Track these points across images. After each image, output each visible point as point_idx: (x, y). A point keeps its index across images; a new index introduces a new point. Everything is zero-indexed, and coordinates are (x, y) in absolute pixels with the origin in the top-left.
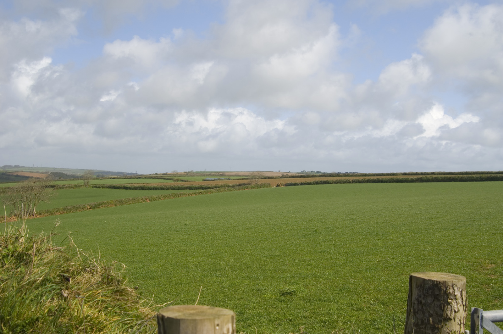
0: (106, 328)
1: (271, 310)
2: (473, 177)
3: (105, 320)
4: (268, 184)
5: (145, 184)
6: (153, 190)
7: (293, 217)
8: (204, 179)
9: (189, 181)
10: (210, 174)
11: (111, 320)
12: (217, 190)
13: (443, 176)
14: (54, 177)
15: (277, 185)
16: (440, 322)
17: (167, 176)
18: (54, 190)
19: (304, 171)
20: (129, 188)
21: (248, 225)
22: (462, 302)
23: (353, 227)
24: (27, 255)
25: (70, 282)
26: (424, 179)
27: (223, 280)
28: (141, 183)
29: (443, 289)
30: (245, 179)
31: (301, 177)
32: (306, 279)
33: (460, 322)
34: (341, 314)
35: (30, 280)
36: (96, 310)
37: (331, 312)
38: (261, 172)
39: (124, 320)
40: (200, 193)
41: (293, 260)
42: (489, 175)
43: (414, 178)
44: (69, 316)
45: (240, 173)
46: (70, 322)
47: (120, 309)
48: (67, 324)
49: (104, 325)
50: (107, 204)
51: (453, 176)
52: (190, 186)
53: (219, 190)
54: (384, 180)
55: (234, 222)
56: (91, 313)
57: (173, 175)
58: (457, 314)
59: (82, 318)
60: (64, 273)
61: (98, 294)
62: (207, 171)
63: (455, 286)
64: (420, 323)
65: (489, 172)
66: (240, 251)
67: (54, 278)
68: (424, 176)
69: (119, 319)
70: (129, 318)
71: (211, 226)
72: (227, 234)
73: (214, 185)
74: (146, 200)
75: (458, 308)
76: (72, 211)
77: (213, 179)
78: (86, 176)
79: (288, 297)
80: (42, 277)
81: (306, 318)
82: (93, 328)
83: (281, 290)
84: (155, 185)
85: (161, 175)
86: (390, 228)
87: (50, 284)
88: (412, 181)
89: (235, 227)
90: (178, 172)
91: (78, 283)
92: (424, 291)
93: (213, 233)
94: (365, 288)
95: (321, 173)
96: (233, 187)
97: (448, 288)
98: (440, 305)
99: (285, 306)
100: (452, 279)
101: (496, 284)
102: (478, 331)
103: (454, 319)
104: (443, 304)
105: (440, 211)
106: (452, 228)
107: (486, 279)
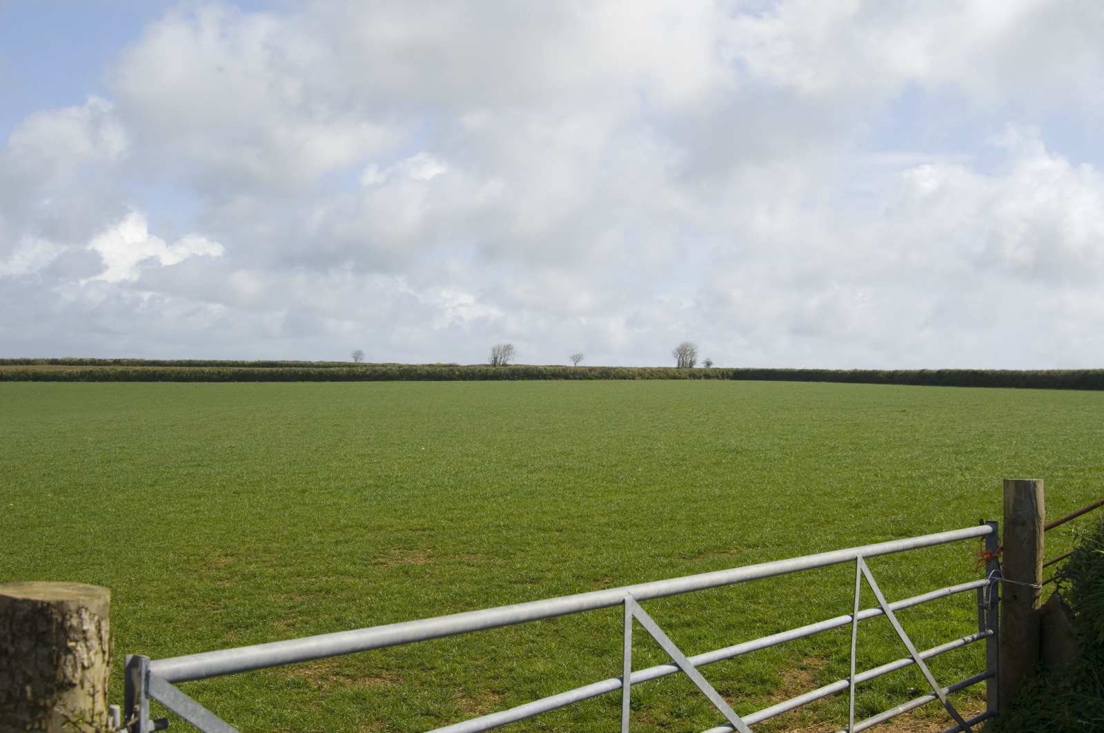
2: (203, 372)
13: (139, 368)
16: (50, 692)
22: (101, 644)
26: (97, 374)
29: (56, 619)
33: (94, 690)
42: (237, 369)
43: (75, 371)
51: (161, 369)
54: (5, 373)
58: (88, 673)
63: (83, 610)
65: (236, 362)
68: (97, 368)
75: (89, 659)
86: (9, 484)
88: (71, 378)
92: (14, 626)
97: (68, 617)
98: (50, 655)
100: (78, 595)
101: (232, 598)
102: (140, 707)
103: (82, 683)
104: (56, 652)
105: (126, 446)
106: (150, 482)
107: (212, 590)
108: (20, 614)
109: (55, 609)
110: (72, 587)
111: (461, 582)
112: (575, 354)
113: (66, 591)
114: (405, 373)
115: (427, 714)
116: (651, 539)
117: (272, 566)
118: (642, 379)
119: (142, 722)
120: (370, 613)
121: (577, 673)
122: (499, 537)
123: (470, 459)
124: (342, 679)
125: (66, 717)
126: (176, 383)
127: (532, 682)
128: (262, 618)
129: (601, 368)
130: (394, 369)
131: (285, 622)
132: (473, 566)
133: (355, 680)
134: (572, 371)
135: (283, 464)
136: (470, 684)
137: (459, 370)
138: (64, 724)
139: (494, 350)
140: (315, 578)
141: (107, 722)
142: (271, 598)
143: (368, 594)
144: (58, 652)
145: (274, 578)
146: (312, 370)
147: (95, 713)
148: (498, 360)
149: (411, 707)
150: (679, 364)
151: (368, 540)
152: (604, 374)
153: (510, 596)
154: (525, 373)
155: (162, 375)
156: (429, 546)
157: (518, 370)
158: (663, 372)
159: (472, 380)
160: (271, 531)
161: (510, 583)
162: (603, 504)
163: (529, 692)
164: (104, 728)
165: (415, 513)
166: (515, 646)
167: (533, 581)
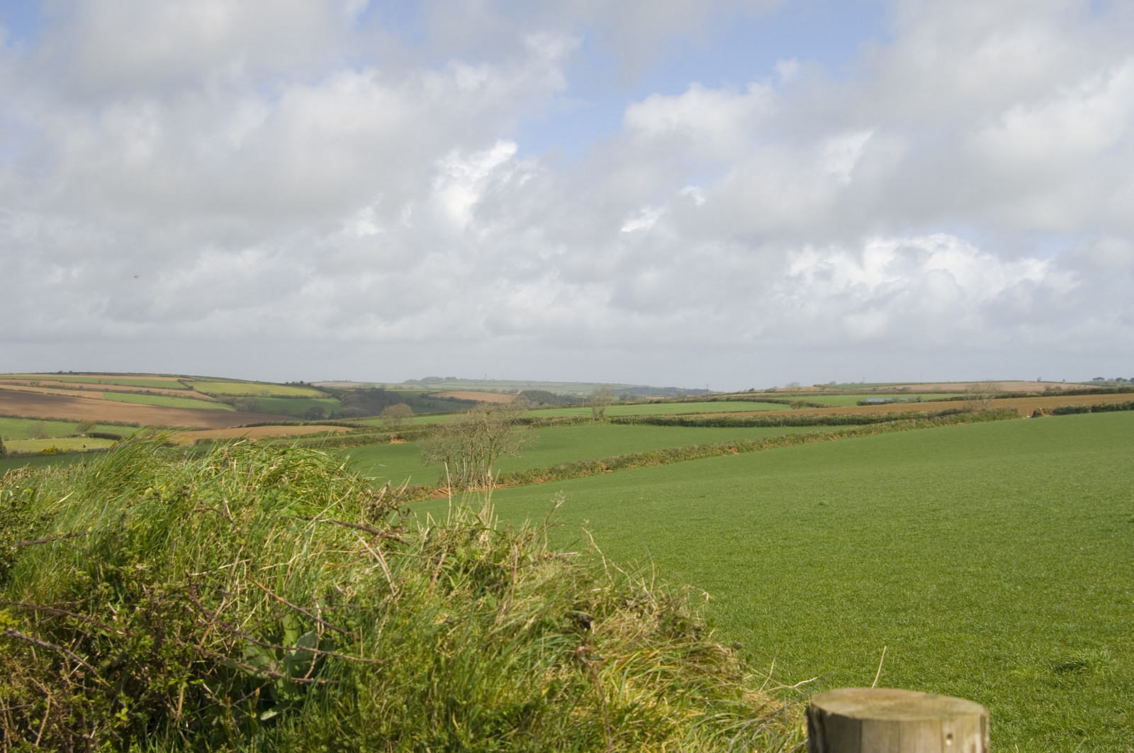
0: (673, 735)
1: (1030, 707)
3: (670, 717)
4: (1012, 410)
5: (726, 415)
6: (746, 426)
7: (1076, 486)
8: (862, 401)
9: (827, 407)
10: (874, 390)
11: (683, 716)
12: (893, 426)
14: (529, 401)
15: (1035, 412)
17: (775, 394)
18: (529, 428)
19: (1099, 379)
20: (693, 424)
21: (968, 506)
24: (497, 570)
25: (593, 630)
27: (914, 633)
28: (718, 413)
30: (957, 399)
31: (1094, 392)
32: (1115, 635)
35: (508, 624)
36: (649, 692)
38: (994, 382)
39: (711, 717)
40: (853, 432)
41: (1080, 589)
44: (593, 703)
45: (944, 385)
46: (596, 717)
47: (702, 691)
48: (590, 722)
49: (669, 727)
50: (643, 460)
52: (828, 417)
53: (897, 425)
55: (933, 498)
56: (642, 699)
57: (789, 394)
59: (620, 711)
60: (579, 610)
61: (654, 657)
62: (867, 381)
66: (952, 566)
67: (559, 620)
69: (701, 714)
70: (724, 714)
71: (881, 508)
72: (920, 527)
73: (884, 414)
74: (729, 451)
76: (569, 476)
77: (882, 400)
78: (597, 397)
80: (534, 617)
81: (1118, 728)
82: (646, 733)
83: (1054, 659)
84: (750, 417)
85: (764, 394)
87: (551, 632)
89: (938, 510)
90: (801, 385)
91: (610, 632)
93: (885, 524)
96: (930, 417)
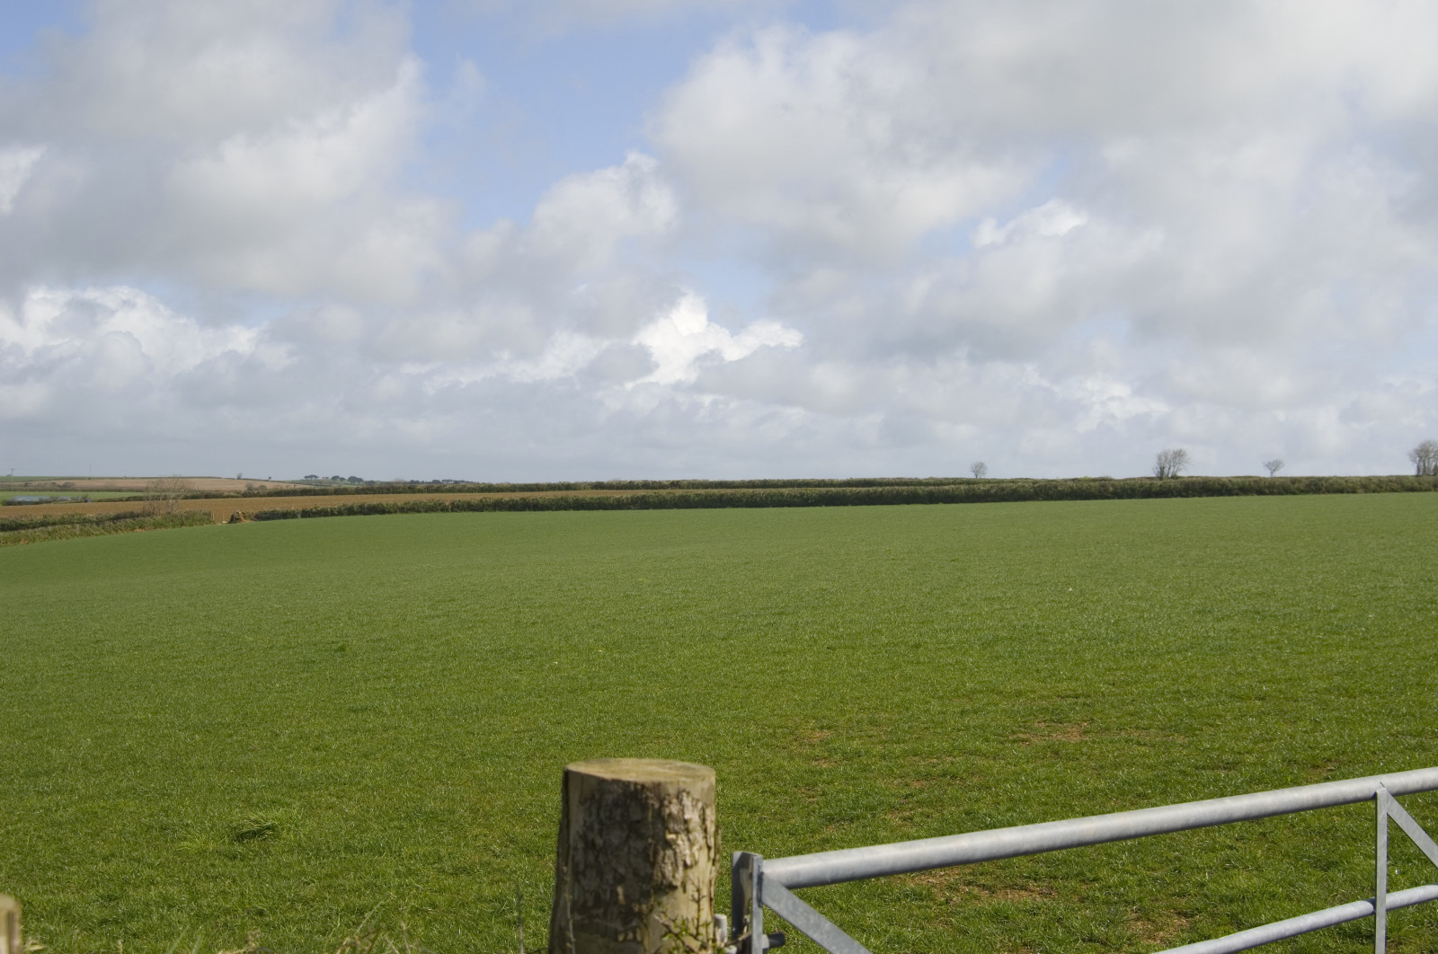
1: (201, 886)
2: (782, 495)
4: (204, 514)
7: (277, 609)
8: (9, 499)
10: (26, 485)
12: (49, 533)
13: (701, 491)
15: (233, 516)
16: (646, 895)
19: (311, 476)
21: (141, 636)
22: (706, 837)
23: (449, 637)
26: (651, 500)
27: (57, 804)
29: (653, 805)
30: (135, 499)
31: (305, 492)
32: (310, 789)
33: (699, 895)
34: (407, 886)
37: (378, 883)
38: (183, 478)
41: (272, 735)
42: (824, 490)
43: (624, 497)
45: (118, 480)
51: (729, 491)
53: (55, 531)
54: (541, 501)
55: (98, 626)
58: (690, 873)
62: (16, 474)
63: (684, 794)
64: (590, 904)
65: (823, 481)
66: (115, 713)
68: (650, 492)
71: (27, 640)
72: (76, 665)
73: (39, 518)
75: (692, 855)
77: (36, 499)
79: (255, 844)
81: (306, 902)
83: (234, 824)
86: (552, 638)
88: (620, 505)
89: (102, 641)
92: (602, 813)
93: (30, 662)
94: (478, 810)
95: (361, 483)
96: (99, 522)
97: (666, 803)
98: (646, 849)
99: (245, 870)
100: (677, 775)
101: (831, 782)
102: (752, 916)
103: (684, 885)
104: (653, 846)
105: (690, 589)
106: (722, 635)
107: (806, 772)
108: (609, 798)
109: (651, 792)
110: (668, 766)
111: (1130, 766)
112: (1271, 461)
113: (661, 770)
114: (1041, 491)
115: (1090, 940)
116: (1391, 711)
117: (881, 742)
118: (1366, 492)
119: (755, 937)
120: (1010, 805)
121: (1294, 891)
122: (1177, 707)
123: (1134, 603)
124: (976, 891)
125: (667, 927)
126: (749, 509)
127: (1232, 901)
128: (872, 808)
129: (1307, 478)
130: (1026, 485)
131: (900, 815)
132: (1145, 745)
133: (993, 893)
134: (1267, 485)
135: (889, 611)
136: (1147, 903)
137: (1113, 485)
138: (665, 935)
139: (1160, 458)
140: (937, 758)
141: (714, 935)
142: (880, 783)
143: (1006, 780)
144: (655, 845)
145: (883, 757)
146: (920, 490)
147: (701, 923)
148: (1166, 471)
149: (1068, 930)
150: (1419, 470)
151: (1003, 710)
152: (1312, 487)
153: (1197, 786)
154: (1203, 488)
155: (731, 499)
156: (1085, 719)
157: (1193, 483)
158: (1396, 481)
159: (1131, 498)
160: (878, 698)
161: (1197, 768)
162: (1320, 663)
163: (1228, 915)
164: (710, 943)
165: (1064, 674)
166: (1206, 853)
167: (1229, 766)
